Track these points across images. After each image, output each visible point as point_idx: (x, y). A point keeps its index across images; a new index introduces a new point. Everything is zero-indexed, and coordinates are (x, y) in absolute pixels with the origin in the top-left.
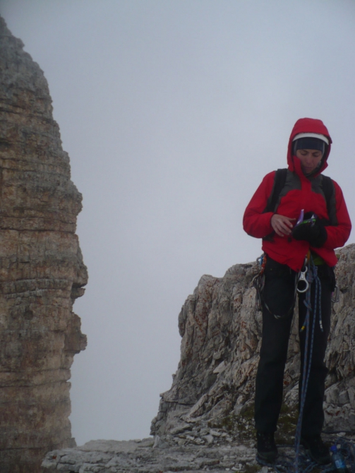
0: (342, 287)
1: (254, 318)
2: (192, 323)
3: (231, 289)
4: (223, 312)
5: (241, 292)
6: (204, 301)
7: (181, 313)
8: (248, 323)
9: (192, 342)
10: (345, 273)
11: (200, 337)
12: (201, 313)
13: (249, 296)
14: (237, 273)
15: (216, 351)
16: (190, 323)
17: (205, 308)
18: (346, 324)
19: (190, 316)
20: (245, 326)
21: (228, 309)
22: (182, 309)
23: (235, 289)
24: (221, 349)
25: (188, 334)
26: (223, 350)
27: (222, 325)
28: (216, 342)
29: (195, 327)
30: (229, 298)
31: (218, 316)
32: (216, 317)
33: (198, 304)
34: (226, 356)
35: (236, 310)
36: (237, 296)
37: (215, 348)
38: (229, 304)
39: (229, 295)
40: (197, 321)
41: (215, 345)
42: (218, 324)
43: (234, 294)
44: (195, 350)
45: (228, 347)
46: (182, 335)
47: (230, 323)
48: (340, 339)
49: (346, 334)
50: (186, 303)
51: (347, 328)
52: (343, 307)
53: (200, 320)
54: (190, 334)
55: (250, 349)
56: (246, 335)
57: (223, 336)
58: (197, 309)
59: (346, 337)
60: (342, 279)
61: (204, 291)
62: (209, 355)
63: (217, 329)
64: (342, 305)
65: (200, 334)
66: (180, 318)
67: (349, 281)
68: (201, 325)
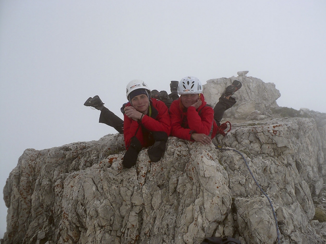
0: (159, 183)
1: (76, 211)
2: (17, 196)
3: (52, 172)
4: (45, 195)
5: (61, 178)
6: (27, 176)
7: (6, 187)
8: (70, 215)
9: (18, 214)
10: (162, 169)
11: (25, 209)
12: (25, 187)
13: (70, 186)
14: (57, 157)
15: (41, 228)
16: (14, 196)
17: (29, 182)
18: (164, 223)
19: (15, 189)
20: (67, 218)
21: (51, 192)
22: (7, 182)
23: (56, 173)
24: (45, 228)
25: (13, 208)
26: (47, 228)
27: (45, 206)
28: (41, 221)
29: (20, 200)
30: (50, 181)
31: (41, 198)
32: (39, 198)
33: (22, 178)
34: (50, 234)
35: (57, 195)
36: (58, 182)
37: (40, 227)
38: (51, 186)
39: (51, 178)
40: (21, 194)
41: (39, 224)
42: (41, 205)
43: (55, 177)
44: (20, 222)
45: (51, 226)
46: (8, 206)
47: (52, 204)
48: (159, 238)
49: (165, 234)
50: (10, 177)
51: (166, 227)
52: (161, 204)
53: (25, 194)
54: (15, 207)
55: (73, 240)
56: (69, 227)
57: (46, 215)
58: (21, 184)
59: (165, 237)
60: (159, 175)
61: (27, 165)
62: (34, 233)
63: (40, 209)
64: (160, 202)
65: (25, 206)
66: (4, 191)
67: (166, 177)
68: (25, 198)
